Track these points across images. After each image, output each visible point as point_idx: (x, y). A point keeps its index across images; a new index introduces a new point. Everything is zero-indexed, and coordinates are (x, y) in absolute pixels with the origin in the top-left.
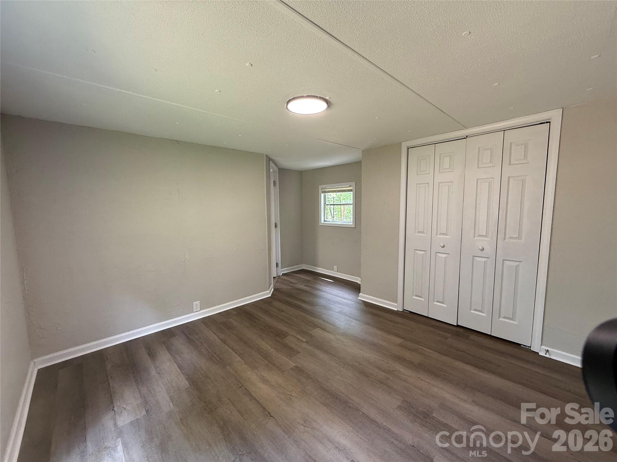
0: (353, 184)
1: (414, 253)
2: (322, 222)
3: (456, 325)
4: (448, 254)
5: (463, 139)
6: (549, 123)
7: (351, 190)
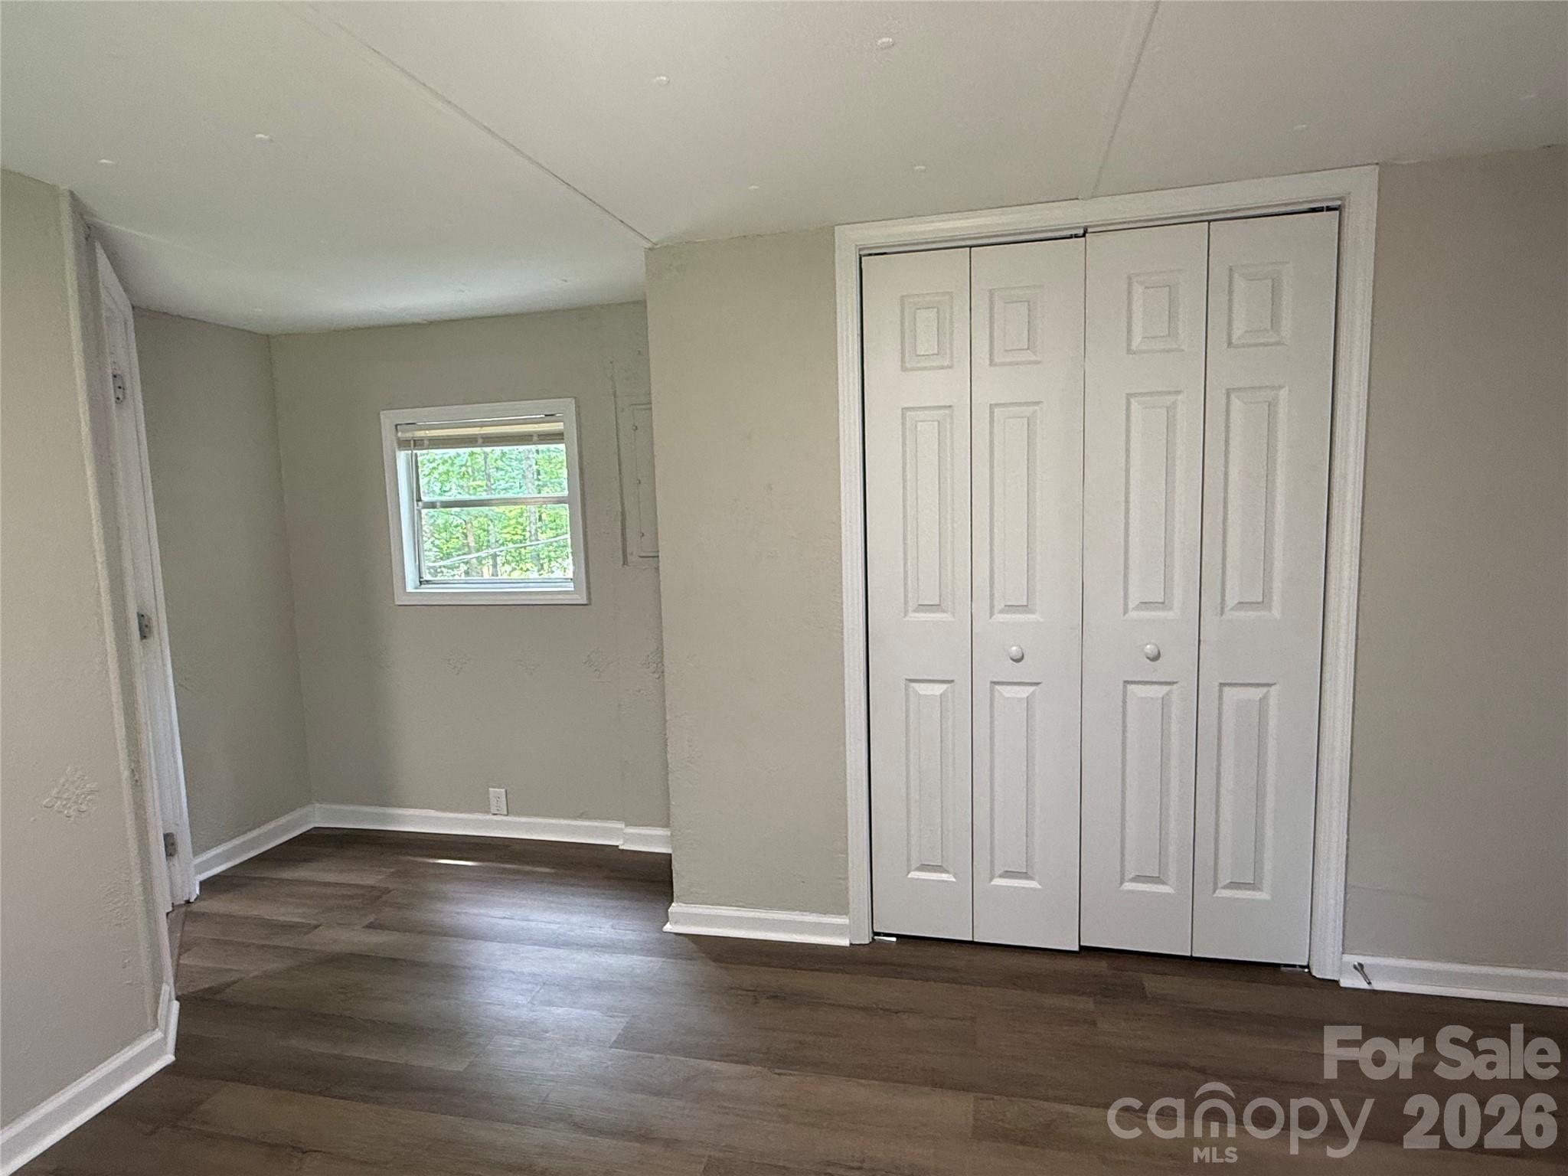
0: (567, 406)
1: (907, 695)
2: (411, 586)
3: (1076, 948)
4: (1037, 684)
5: (1071, 237)
6: (1338, 212)
7: (556, 437)
